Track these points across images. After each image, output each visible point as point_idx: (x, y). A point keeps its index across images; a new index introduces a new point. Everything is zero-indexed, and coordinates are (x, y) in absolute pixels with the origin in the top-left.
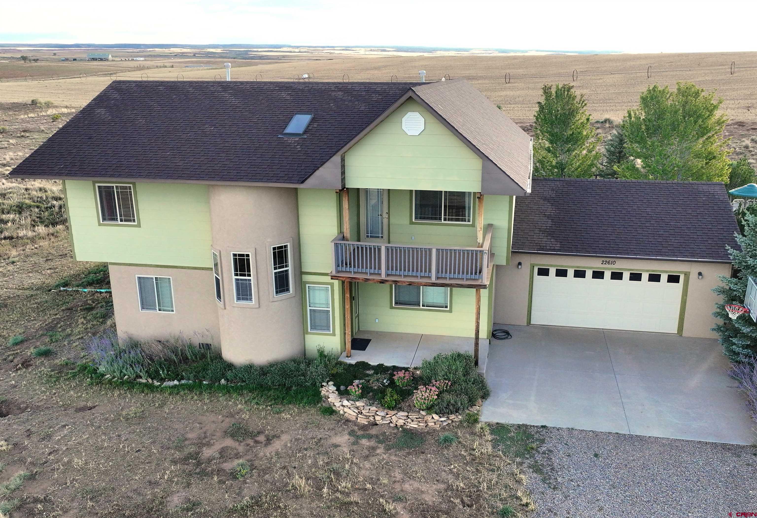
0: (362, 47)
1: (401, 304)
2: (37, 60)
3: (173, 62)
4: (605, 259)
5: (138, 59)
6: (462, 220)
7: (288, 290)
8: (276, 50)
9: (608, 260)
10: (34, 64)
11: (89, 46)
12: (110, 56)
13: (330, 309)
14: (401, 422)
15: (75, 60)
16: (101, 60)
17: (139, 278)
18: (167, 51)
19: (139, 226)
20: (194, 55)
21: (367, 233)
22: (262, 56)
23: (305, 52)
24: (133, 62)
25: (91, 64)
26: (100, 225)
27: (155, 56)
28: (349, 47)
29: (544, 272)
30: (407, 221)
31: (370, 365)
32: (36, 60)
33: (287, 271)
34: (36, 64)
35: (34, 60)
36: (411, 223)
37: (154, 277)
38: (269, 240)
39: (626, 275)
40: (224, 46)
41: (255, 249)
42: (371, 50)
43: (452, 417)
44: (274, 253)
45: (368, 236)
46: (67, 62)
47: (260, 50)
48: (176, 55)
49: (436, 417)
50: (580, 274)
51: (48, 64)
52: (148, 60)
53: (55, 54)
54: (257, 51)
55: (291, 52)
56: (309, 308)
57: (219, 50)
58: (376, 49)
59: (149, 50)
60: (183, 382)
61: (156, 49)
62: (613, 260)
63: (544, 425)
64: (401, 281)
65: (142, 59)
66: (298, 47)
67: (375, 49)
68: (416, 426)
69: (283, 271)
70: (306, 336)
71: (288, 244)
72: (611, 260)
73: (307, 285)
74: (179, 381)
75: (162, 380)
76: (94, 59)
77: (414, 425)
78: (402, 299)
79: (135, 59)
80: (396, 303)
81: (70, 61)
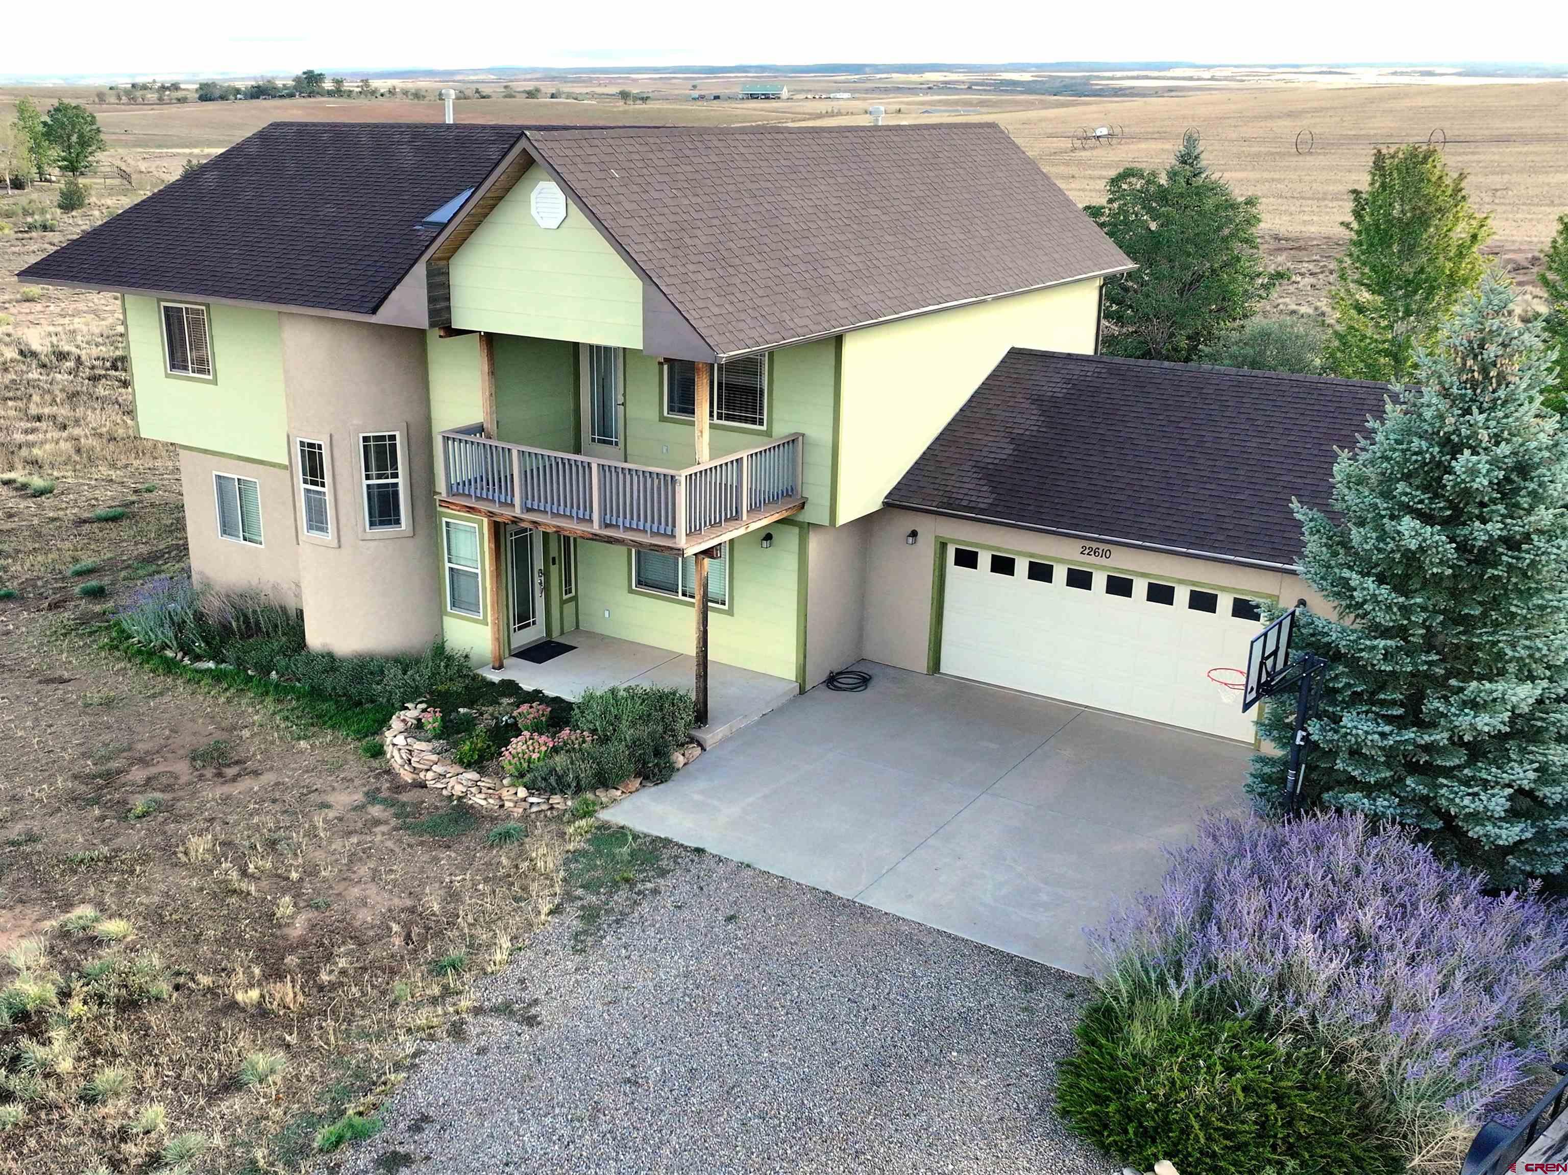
0: (1371, 66)
1: (647, 585)
2: (647, 98)
3: (902, 103)
4: (1088, 544)
5: (838, 95)
6: (754, 422)
7: (398, 522)
8: (1156, 74)
9: (1094, 545)
10: (640, 106)
11: (762, 68)
12: (785, 89)
13: (479, 571)
14: (459, 790)
15: (717, 98)
16: (767, 97)
17: (219, 477)
18: (914, 78)
19: (215, 382)
20: (969, 88)
21: (593, 433)
22: (1121, 89)
23: (1226, 79)
24: (828, 102)
25: (745, 106)
26: (167, 376)
27: (886, 90)
28: (1338, 67)
29: (967, 559)
30: (655, 416)
31: (521, 688)
32: (645, 99)
33: (396, 485)
34: (644, 106)
35: (642, 99)
36: (663, 419)
37: (236, 477)
38: (355, 422)
39: (1140, 588)
40: (1040, 67)
41: (331, 436)
42: (1395, 73)
43: (556, 799)
44: (366, 448)
45: (593, 440)
46: (700, 103)
47: (1119, 74)
48: (930, 88)
49: (522, 792)
50: (1041, 572)
51: (666, 106)
52: (858, 99)
53: (694, 87)
54: (1112, 78)
55: (1191, 79)
56: (448, 565)
57: (1026, 77)
58: (1409, 70)
59: (879, 76)
60: (223, 666)
61: (894, 75)
62: (1106, 547)
63: (701, 846)
64: (545, 524)
65: (846, 95)
66: (1209, 67)
67: (1405, 70)
68: (483, 803)
69: (387, 485)
70: (445, 618)
71: (397, 434)
72: (1102, 546)
73: (444, 520)
74: (218, 663)
75: (198, 658)
76: (753, 97)
77: (478, 800)
78: (651, 576)
79: (832, 96)
80: (639, 583)
81: (707, 100)
